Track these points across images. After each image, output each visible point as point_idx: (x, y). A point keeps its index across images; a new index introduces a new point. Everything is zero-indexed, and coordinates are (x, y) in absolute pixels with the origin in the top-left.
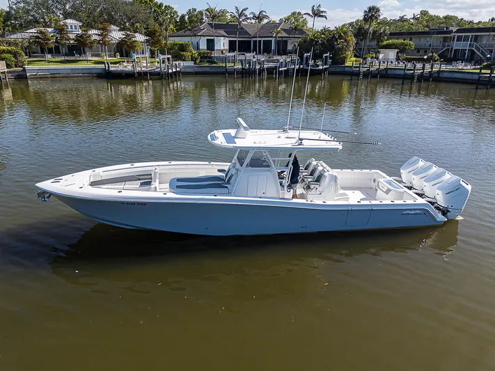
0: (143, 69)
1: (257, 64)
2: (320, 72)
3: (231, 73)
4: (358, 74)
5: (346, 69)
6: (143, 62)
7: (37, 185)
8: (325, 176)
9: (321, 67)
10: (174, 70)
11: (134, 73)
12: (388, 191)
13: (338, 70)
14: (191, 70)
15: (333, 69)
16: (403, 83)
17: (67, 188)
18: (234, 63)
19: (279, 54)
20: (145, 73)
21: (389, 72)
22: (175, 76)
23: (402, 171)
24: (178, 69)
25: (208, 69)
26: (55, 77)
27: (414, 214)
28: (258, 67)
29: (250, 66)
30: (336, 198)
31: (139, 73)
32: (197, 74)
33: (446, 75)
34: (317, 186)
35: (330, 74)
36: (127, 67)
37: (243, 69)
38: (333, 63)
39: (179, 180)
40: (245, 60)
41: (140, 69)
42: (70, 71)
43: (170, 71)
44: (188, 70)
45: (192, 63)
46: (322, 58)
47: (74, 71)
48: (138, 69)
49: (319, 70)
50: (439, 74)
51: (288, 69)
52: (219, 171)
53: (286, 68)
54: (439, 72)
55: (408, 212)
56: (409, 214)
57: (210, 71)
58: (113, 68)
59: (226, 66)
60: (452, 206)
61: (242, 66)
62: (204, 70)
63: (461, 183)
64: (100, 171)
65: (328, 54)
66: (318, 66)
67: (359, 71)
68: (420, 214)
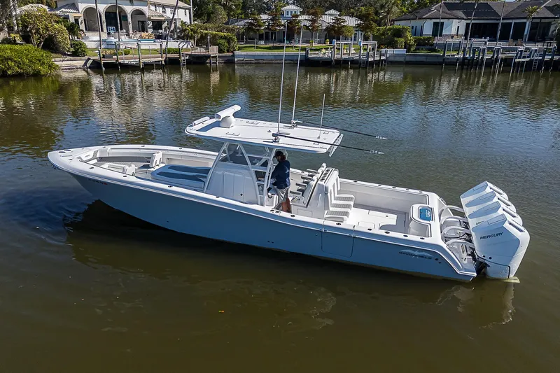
0: (343, 56)
1: (486, 52)
3: (450, 64)
6: (349, 50)
10: (377, 58)
11: (332, 61)
14: (402, 59)
18: (458, 51)
20: (346, 62)
22: (377, 65)
24: (383, 58)
25: (423, 59)
26: (259, 63)
28: (488, 56)
29: (474, 55)
30: (326, 216)
31: (338, 61)
32: (408, 63)
36: (325, 54)
37: (464, 58)
39: (172, 167)
40: (469, 48)
41: (339, 57)
42: (273, 58)
43: (371, 59)
44: (398, 59)
45: (403, 51)
48: (337, 57)
51: (531, 61)
53: (528, 59)
56: (411, 255)
57: (425, 60)
58: (312, 55)
59: (444, 55)
60: (490, 258)
61: (464, 55)
62: (419, 59)
63: (506, 225)
64: (109, 148)
68: (430, 258)
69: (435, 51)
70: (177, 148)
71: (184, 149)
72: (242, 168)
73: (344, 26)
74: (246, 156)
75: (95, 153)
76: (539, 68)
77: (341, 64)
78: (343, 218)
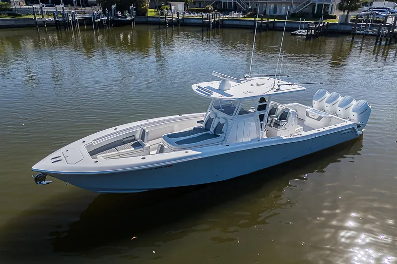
2: (129, 22)
3: (42, 25)
4: (164, 23)
5: (149, 19)
7: (34, 167)
8: (290, 113)
9: (129, 18)
12: (319, 119)
13: (143, 20)
15: (138, 20)
16: (203, 31)
17: (76, 165)
19: (84, 6)
21: (186, 21)
23: (314, 101)
27: (347, 133)
33: (227, 22)
34: (285, 123)
35: (137, 23)
37: (56, 21)
38: (137, 14)
39: (171, 136)
40: (56, 12)
46: (129, 10)
49: (128, 20)
50: (223, 22)
51: (102, 21)
52: (198, 122)
53: (99, 20)
54: (223, 20)
55: (345, 132)
57: (15, 24)
59: (35, 18)
61: (55, 18)
65: (132, 6)
66: (126, 17)
67: (165, 20)
69: (15, 15)
72: (250, 116)
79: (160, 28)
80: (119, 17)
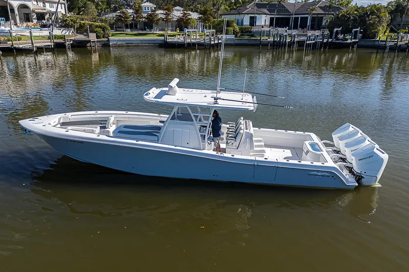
0: (192, 41)
1: (288, 38)
2: (348, 46)
3: (265, 45)
5: (376, 43)
6: (195, 35)
9: (349, 41)
10: (216, 42)
11: (185, 44)
13: (368, 43)
14: (232, 42)
15: (362, 43)
19: (314, 29)
20: (194, 44)
22: (217, 47)
23: (333, 136)
24: (220, 41)
25: (246, 42)
26: (129, 46)
28: (288, 40)
29: (280, 39)
30: (251, 154)
31: (189, 44)
32: (236, 45)
35: (359, 47)
36: (179, 39)
37: (274, 41)
38: (363, 37)
39: (126, 127)
40: (277, 34)
41: (189, 41)
42: (140, 42)
43: (212, 43)
44: (229, 42)
45: (233, 37)
46: (351, 32)
47: (143, 42)
49: (347, 43)
51: (316, 43)
52: (160, 122)
53: (314, 42)
56: (316, 175)
57: (248, 43)
58: (170, 40)
59: (260, 39)
60: (365, 173)
61: (274, 39)
62: (243, 42)
63: (375, 150)
64: (69, 115)
65: (358, 29)
66: (347, 40)
67: (385, 44)
68: (328, 176)
69: (253, 36)
70: (124, 112)
71: (129, 113)
72: (189, 124)
73: (189, 19)
74: (192, 115)
75: (60, 119)
76: (321, 48)
77: (191, 46)
78: (263, 155)
79: (377, 52)
80: (339, 40)
